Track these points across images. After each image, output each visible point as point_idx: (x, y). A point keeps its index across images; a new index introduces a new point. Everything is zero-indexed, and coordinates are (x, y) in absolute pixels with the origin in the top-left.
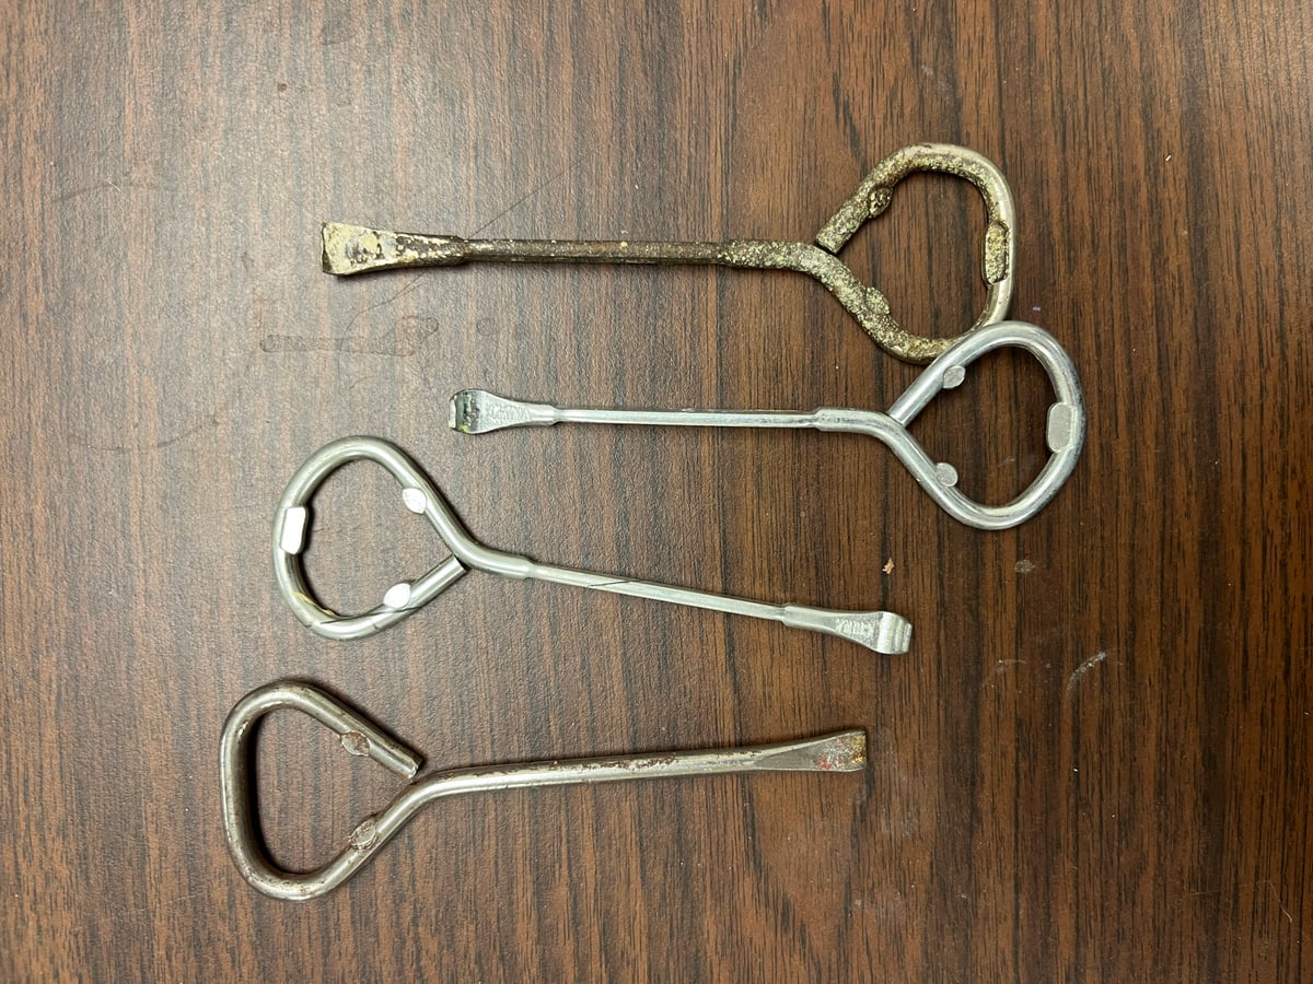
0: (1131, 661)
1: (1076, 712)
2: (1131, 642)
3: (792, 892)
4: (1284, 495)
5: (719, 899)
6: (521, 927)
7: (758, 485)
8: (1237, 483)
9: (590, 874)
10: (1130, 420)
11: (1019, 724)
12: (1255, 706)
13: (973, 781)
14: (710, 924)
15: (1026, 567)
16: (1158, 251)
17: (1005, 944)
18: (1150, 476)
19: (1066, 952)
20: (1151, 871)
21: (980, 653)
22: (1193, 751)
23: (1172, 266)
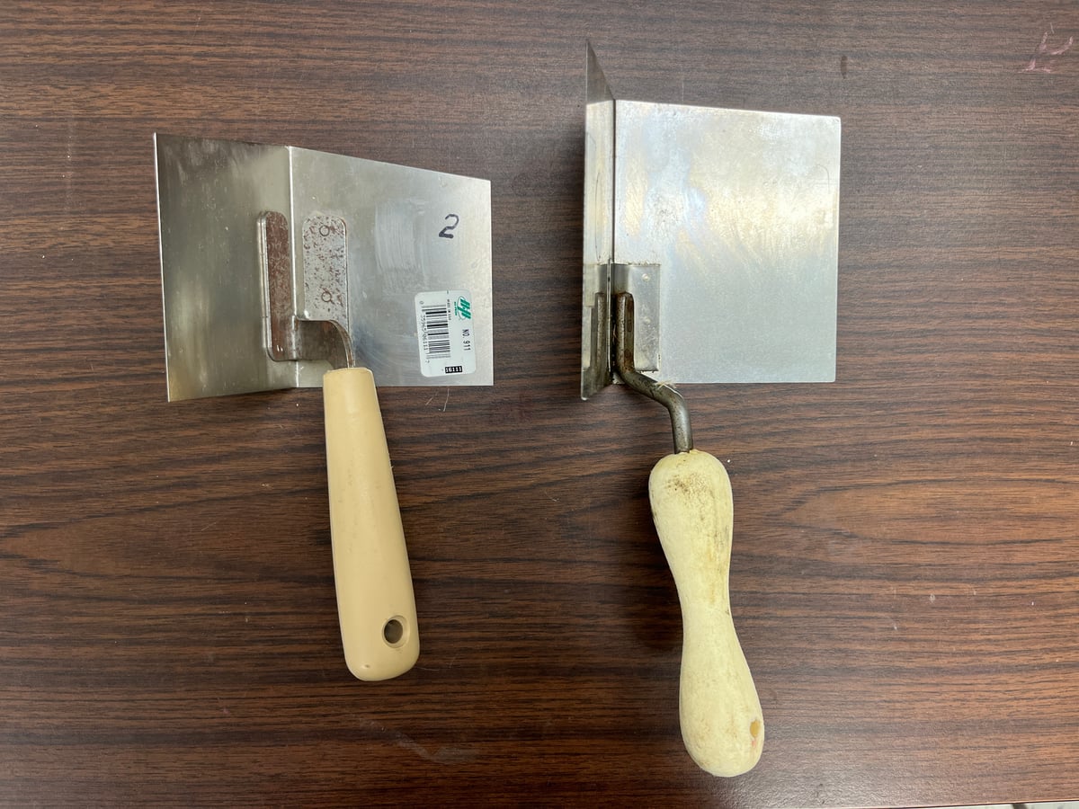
0: (892, 639)
1: (873, 618)
2: (901, 640)
3: (807, 504)
4: (955, 700)
5: (807, 476)
6: (801, 398)
7: (970, 494)
8: (961, 682)
9: (820, 426)
10: (989, 640)
11: (870, 595)
12: (872, 688)
13: (850, 577)
14: (796, 472)
15: (932, 599)
16: (1052, 650)
17: (785, 589)
18: (965, 648)
19: (779, 613)
20: (809, 647)
21: (900, 580)
22: (855, 664)
23: (1045, 656)
